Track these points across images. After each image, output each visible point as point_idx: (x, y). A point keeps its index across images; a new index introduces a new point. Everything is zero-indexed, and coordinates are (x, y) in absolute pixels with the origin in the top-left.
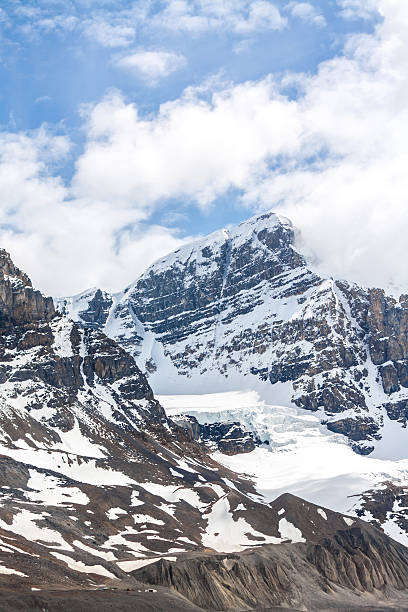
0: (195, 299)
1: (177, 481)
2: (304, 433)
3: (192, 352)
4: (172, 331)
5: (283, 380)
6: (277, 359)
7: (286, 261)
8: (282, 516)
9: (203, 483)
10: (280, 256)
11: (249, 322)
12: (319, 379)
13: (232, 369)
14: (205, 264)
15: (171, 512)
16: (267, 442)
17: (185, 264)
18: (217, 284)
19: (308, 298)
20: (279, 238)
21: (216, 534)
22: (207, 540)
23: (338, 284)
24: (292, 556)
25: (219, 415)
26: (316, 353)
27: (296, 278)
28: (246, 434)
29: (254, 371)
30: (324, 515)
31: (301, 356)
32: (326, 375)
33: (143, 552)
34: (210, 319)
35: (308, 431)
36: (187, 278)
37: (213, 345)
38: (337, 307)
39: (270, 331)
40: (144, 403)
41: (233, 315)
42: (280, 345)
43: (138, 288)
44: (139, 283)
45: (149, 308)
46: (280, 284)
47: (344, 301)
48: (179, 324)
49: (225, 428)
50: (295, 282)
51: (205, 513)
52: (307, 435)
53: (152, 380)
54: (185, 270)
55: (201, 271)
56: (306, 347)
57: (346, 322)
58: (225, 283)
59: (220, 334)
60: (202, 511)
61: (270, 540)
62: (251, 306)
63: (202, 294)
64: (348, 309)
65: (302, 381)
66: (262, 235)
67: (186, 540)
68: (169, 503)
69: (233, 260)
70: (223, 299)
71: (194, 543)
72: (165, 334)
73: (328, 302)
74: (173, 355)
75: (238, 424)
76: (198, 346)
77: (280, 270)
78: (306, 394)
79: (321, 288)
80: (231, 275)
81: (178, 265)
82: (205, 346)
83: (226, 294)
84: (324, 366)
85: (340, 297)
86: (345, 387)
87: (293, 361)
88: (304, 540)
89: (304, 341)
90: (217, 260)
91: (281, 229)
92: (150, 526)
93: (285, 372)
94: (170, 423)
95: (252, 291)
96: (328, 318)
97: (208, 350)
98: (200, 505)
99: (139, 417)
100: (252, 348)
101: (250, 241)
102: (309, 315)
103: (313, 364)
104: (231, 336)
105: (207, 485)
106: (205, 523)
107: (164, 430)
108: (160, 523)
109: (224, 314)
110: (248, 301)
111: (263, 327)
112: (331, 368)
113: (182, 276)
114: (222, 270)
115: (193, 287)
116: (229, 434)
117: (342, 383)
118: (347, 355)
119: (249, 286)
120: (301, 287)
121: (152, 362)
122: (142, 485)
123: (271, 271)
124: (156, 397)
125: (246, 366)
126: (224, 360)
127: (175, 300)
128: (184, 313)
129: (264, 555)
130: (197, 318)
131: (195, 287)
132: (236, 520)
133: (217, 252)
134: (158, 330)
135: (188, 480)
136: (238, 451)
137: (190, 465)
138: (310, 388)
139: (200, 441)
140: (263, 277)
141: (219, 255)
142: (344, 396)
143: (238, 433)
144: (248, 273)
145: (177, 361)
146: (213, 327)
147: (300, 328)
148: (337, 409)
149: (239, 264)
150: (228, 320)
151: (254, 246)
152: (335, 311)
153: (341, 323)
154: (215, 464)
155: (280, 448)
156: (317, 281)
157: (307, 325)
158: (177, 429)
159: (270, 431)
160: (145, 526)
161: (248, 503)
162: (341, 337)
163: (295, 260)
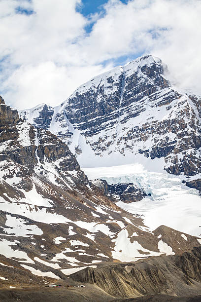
0: (104, 109)
1: (96, 220)
2: (172, 189)
3: (103, 141)
4: (90, 129)
5: (159, 157)
6: (154, 144)
7: (158, 84)
8: (160, 239)
9: (112, 220)
10: (155, 82)
11: (137, 122)
12: (180, 156)
13: (127, 151)
14: (109, 87)
15: (93, 239)
16: (150, 195)
17: (98, 88)
18: (117, 100)
19: (173, 107)
20: (154, 70)
21: (121, 251)
22: (115, 255)
23: (190, 97)
24: (166, 263)
25: (120, 179)
26: (178, 140)
27: (165, 95)
28: (137, 190)
29: (141, 152)
30: (185, 238)
31: (169, 142)
32: (185, 153)
33: (77, 263)
34: (114, 121)
35: (174, 187)
36: (99, 96)
37: (115, 137)
38: (190, 112)
39: (150, 127)
40: (74, 173)
41: (127, 118)
42: (156, 136)
43: (69, 103)
44: (70, 100)
45: (76, 115)
46: (155, 99)
47: (195, 108)
48: (94, 124)
49: (125, 186)
50: (165, 97)
51: (114, 238)
52: (174, 190)
53: (79, 159)
54: (98, 91)
55: (107, 92)
56: (172, 136)
57: (196, 121)
58: (122, 98)
59: (120, 130)
60: (112, 237)
61: (153, 254)
62: (138, 112)
63: (108, 106)
64: (197, 113)
65: (170, 157)
66: (143, 69)
67: (102, 255)
68: (91, 233)
69: (126, 85)
70: (121, 108)
71: (107, 257)
72: (86, 130)
73: (185, 108)
74: (92, 143)
75: (132, 184)
76: (106, 138)
77: (155, 90)
78: (173, 165)
79: (180, 100)
80: (125, 94)
81: (93, 88)
82: (111, 137)
83: (123, 105)
84: (183, 148)
85: (192, 105)
86: (196, 160)
87: (165, 145)
88: (174, 254)
89: (171, 133)
90: (116, 84)
91: (155, 65)
92: (80, 247)
93: (159, 152)
94: (90, 184)
95: (138, 103)
96: (185, 119)
97: (112, 140)
98: (110, 234)
99: (72, 181)
100: (139, 138)
101: (136, 73)
102: (174, 117)
103: (177, 147)
104: (127, 131)
105: (114, 222)
106: (113, 245)
107: (88, 189)
108: (87, 245)
109: (122, 118)
110: (136, 109)
111: (146, 124)
112: (188, 148)
113: (96, 95)
114: (120, 91)
115: (102, 102)
116: (126, 190)
117: (195, 158)
118: (197, 141)
119: (136, 100)
120: (169, 99)
121: (79, 148)
122: (75, 223)
123: (150, 90)
124: (81, 169)
125: (136, 149)
126: (122, 145)
127: (92, 110)
128: (97, 117)
129: (150, 263)
130: (106, 120)
131: (103, 102)
132: (132, 242)
133: (116, 79)
134: (82, 128)
135: (102, 219)
136: (133, 200)
137: (103, 210)
138: (175, 161)
139: (109, 195)
140: (145, 94)
141: (118, 82)
142: (196, 165)
143: (132, 190)
144: (136, 92)
145: (94, 147)
146: (115, 125)
147: (168, 125)
148: (192, 174)
149: (130, 87)
150: (124, 121)
151: (139, 75)
152: (189, 114)
153: (193, 121)
154: (119, 209)
155: (158, 198)
156: (178, 96)
157: (173, 123)
158: (94, 188)
159: (151, 188)
160: (77, 247)
161: (139, 232)
162: (193, 130)
163: (164, 84)
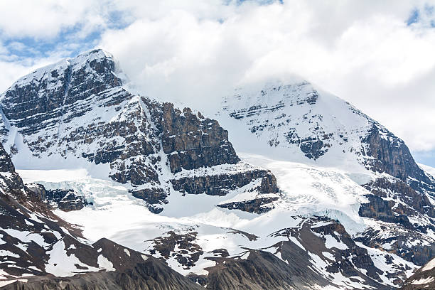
0: (45, 105)
1: (29, 228)
2: (117, 198)
3: (43, 141)
4: (30, 127)
5: (104, 162)
6: (100, 147)
7: (108, 82)
8: (100, 253)
9: (47, 230)
10: (105, 79)
11: (78, 123)
12: (128, 162)
13: (69, 154)
14: (53, 82)
15: (25, 249)
16: (92, 204)
17: (40, 81)
18: (61, 96)
19: (123, 108)
20: (105, 66)
21: (55, 265)
22: (49, 268)
23: (143, 99)
24: (106, 280)
25: (59, 184)
26: (126, 145)
27: (115, 94)
28: (77, 198)
29: (84, 155)
30: (128, 253)
31: (116, 146)
32: (133, 159)
33: (5, 276)
34: (56, 119)
35: (120, 196)
36: (41, 91)
37: (57, 137)
38: (142, 114)
39: (96, 129)
40: (8, 175)
41: (71, 117)
42: (102, 138)
43: (7, 96)
44: (8, 93)
45: (14, 110)
46: (104, 98)
47: (147, 110)
48: (34, 122)
49: (63, 193)
50: (115, 96)
51: (48, 250)
52: (119, 199)
53: (14, 159)
54: (39, 85)
55: (50, 87)
56: (120, 140)
57: (147, 125)
58: (66, 95)
59: (63, 130)
60: (46, 248)
61: (92, 269)
62: (84, 112)
63: (51, 103)
64: (149, 116)
65: (116, 163)
66: (93, 64)
67: (34, 268)
68: (23, 243)
69: (73, 80)
70: (65, 106)
71: (40, 270)
72: (24, 128)
73: (136, 110)
74: (30, 143)
75: (72, 191)
76: (46, 137)
77: (104, 88)
78: (119, 172)
79: (131, 101)
80: (71, 90)
81: (35, 82)
82: (51, 137)
83: (67, 102)
84: (132, 153)
85: (144, 108)
86: (145, 168)
87: (110, 150)
88: (114, 270)
89: (119, 136)
90: (61, 79)
91: (106, 60)
92: (10, 258)
93: (105, 157)
94: (26, 188)
95: (84, 101)
96: (135, 122)
97: (53, 140)
98: (45, 245)
99: (5, 184)
100: (83, 140)
101: (85, 68)
102: (123, 119)
103: (124, 152)
104: (70, 131)
105: (50, 231)
106: (48, 257)
107: (22, 193)
108: (17, 256)
109: (65, 116)
110: (82, 108)
111: (91, 125)
112: (137, 155)
113: (38, 89)
114: (65, 87)
115: (44, 97)
116: (66, 197)
117: (143, 165)
118: (147, 147)
119: (82, 98)
120: (118, 100)
121: (15, 147)
122: (5, 230)
123: (98, 88)
124: (16, 171)
125: (79, 152)
126: (64, 147)
127: (32, 105)
128: (38, 114)
129: (87, 279)
130: (47, 118)
131: (46, 97)
132: (69, 255)
133: (61, 74)
134: (19, 125)
135: (37, 228)
136: (72, 209)
137: (38, 218)
138: (122, 168)
139: (46, 202)
140: (92, 92)
141: (63, 76)
142: (144, 174)
143: (72, 197)
144: (83, 89)
145: (33, 147)
146: (57, 124)
147: (116, 127)
148: (139, 183)
149: (76, 83)
150: (68, 120)
151: (87, 71)
152: (140, 117)
153: (144, 125)
154: (56, 217)
155: (99, 208)
156: (129, 96)
157: (121, 126)
158: (30, 193)
159: (94, 196)
160: (6, 258)
161: (77, 244)
162: (144, 135)
163: (118, 82)
